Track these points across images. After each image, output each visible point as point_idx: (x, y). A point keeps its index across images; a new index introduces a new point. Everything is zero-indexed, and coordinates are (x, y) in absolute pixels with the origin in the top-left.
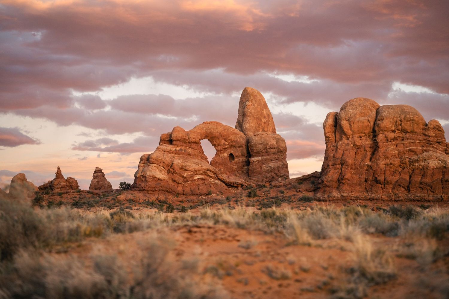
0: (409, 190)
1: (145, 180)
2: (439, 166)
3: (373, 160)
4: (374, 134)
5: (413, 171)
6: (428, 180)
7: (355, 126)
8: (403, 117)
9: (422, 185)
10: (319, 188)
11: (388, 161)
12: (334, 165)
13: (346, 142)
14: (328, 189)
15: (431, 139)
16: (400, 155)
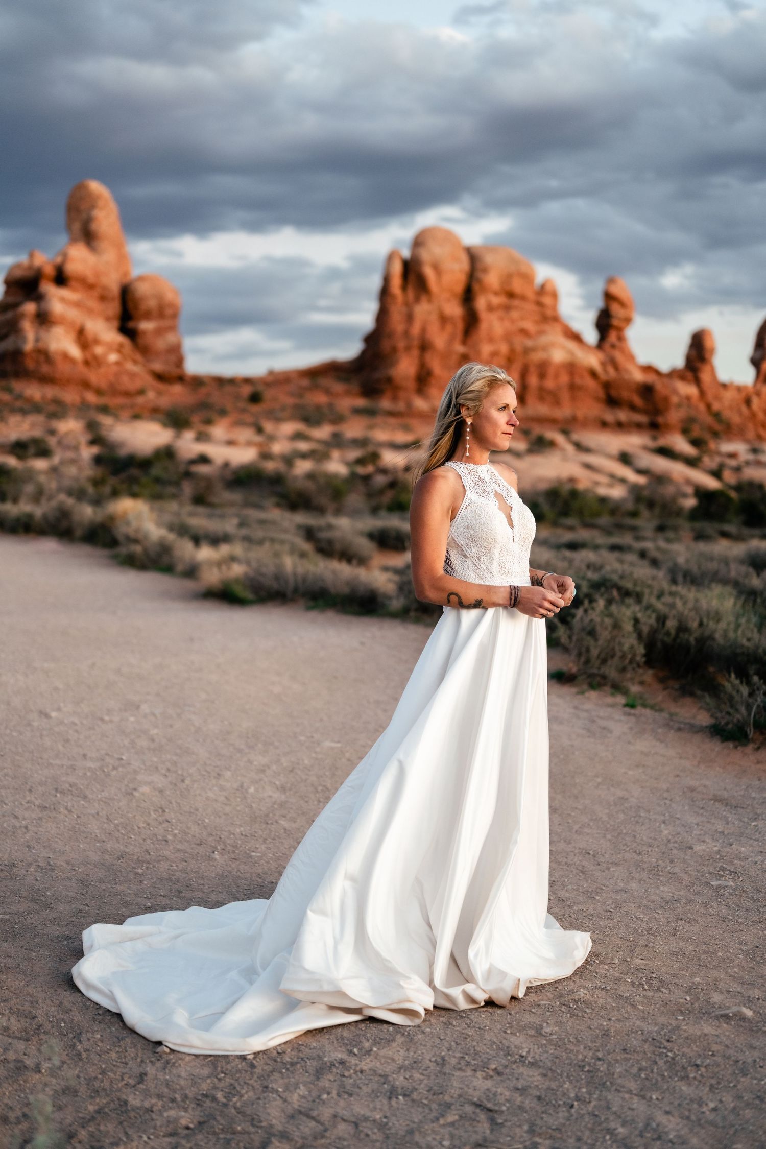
0: (523, 402)
1: (47, 360)
2: (565, 360)
3: (468, 343)
4: (468, 296)
5: (526, 367)
6: (550, 384)
7: (447, 279)
8: (513, 270)
9: (544, 394)
10: (380, 390)
12: (407, 348)
13: (428, 307)
14: (401, 392)
15: (549, 313)
16: (507, 337)
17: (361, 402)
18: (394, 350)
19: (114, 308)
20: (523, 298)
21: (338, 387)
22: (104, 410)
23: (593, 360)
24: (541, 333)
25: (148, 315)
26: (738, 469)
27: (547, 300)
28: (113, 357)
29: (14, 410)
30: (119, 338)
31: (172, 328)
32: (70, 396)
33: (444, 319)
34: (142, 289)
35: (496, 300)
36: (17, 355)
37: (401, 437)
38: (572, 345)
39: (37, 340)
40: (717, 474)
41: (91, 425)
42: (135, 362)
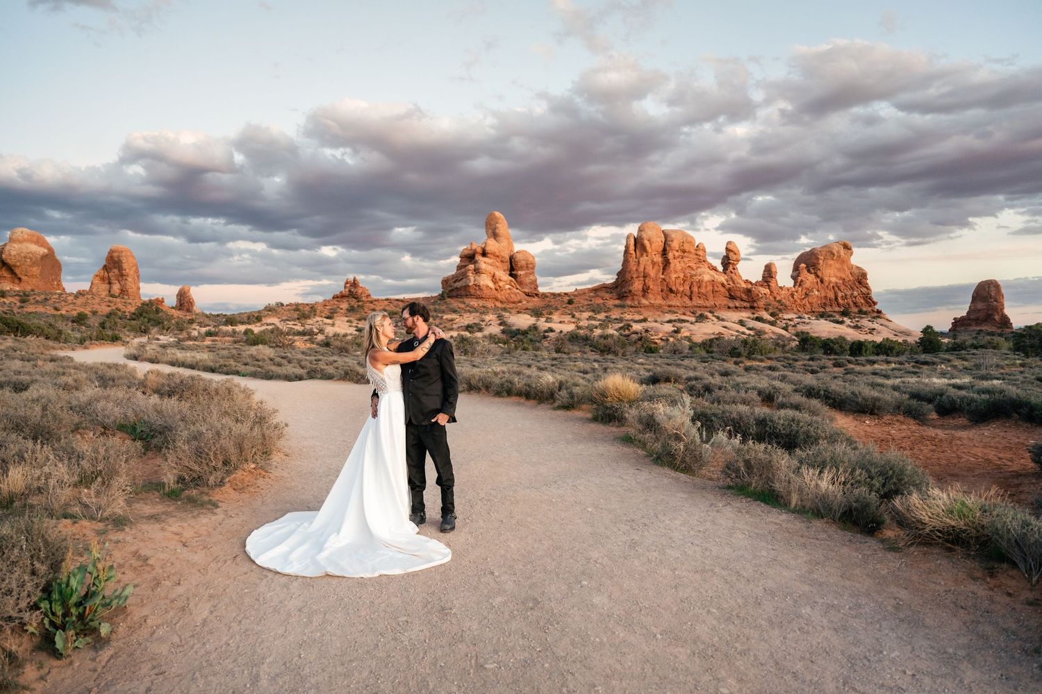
0: (691, 299)
1: (479, 289)
2: (710, 279)
3: (665, 273)
4: (664, 252)
5: (692, 283)
6: (703, 290)
7: (653, 245)
8: (685, 239)
9: (700, 295)
10: (626, 296)
11: (676, 275)
12: (638, 277)
13: (646, 258)
14: (635, 297)
15: (701, 258)
16: (683, 270)
17: (617, 302)
18: (632, 278)
19: (507, 266)
20: (689, 252)
21: (607, 296)
22: (505, 309)
23: (722, 279)
24: (698, 267)
25: (521, 268)
26: (795, 326)
27: (701, 253)
28: (508, 287)
29: (466, 311)
30: (510, 278)
31: (533, 273)
32: (490, 304)
33: (654, 263)
34: (519, 257)
35: (677, 254)
36: (466, 287)
37: (637, 317)
38: (712, 272)
39: (474, 281)
40: (786, 329)
41: (499, 317)
42: (517, 289)
